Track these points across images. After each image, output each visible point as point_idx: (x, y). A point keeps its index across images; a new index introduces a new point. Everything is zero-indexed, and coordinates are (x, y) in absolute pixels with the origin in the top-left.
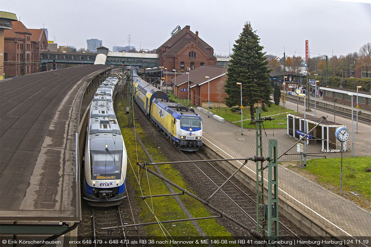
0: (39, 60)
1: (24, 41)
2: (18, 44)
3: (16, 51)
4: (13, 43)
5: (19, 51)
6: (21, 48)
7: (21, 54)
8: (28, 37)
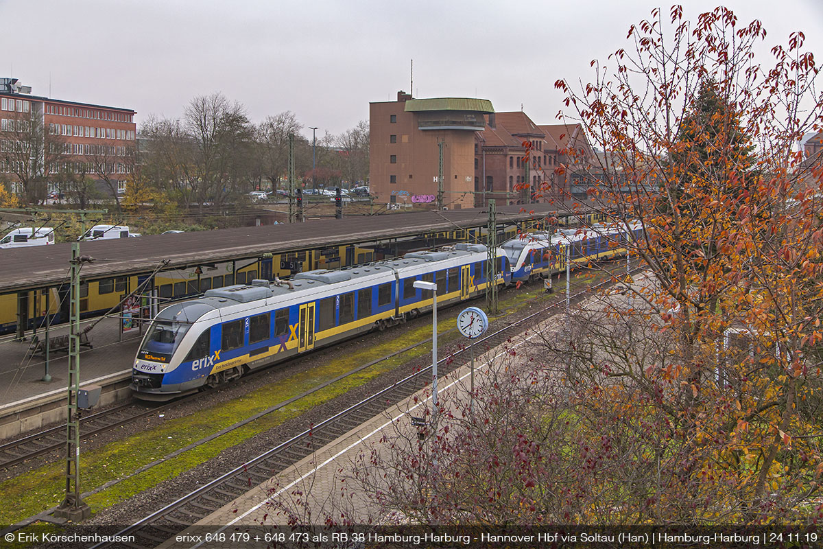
2: (511, 158)
3: (506, 172)
4: (499, 157)
5: (514, 172)
6: (518, 165)
7: (519, 176)
8: (537, 142)
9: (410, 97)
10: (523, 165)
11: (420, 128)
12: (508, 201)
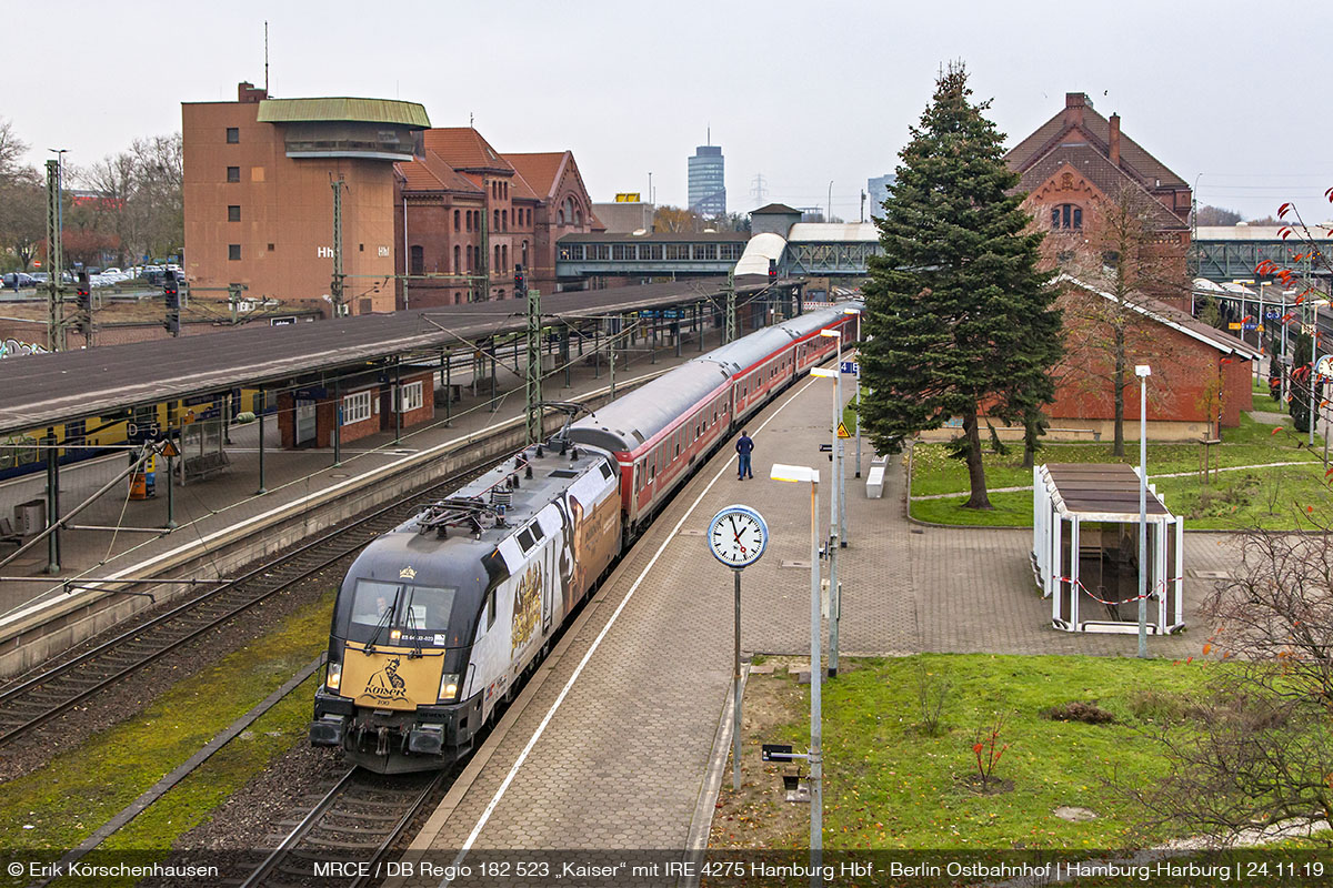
0: (552, 269)
1: (482, 200)
2: (457, 212)
3: (448, 238)
4: (435, 211)
5: (464, 238)
6: (468, 226)
7: (469, 247)
8: (500, 183)
9: (263, 94)
10: (476, 226)
11: (289, 155)
12: (452, 293)
